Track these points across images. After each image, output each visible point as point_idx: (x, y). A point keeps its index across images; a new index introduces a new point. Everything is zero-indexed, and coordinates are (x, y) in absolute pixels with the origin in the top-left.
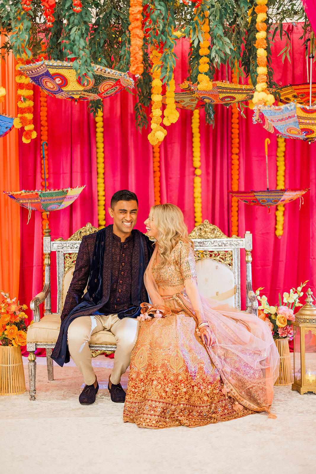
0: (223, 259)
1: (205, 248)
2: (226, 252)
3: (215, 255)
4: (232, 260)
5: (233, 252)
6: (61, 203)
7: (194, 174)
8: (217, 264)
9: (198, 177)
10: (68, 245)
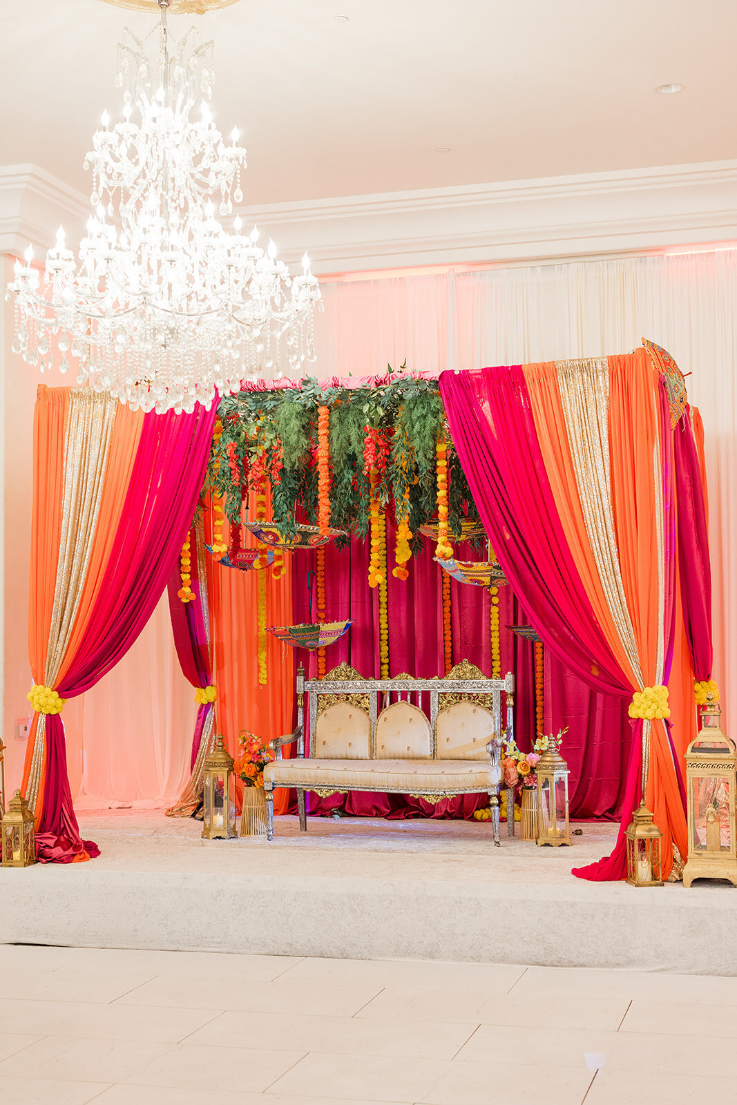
0: (482, 703)
1: (464, 690)
2: (486, 694)
3: (474, 697)
4: (492, 703)
5: (493, 694)
6: (318, 639)
7: (490, 602)
8: (475, 708)
9: (494, 607)
10: (322, 685)
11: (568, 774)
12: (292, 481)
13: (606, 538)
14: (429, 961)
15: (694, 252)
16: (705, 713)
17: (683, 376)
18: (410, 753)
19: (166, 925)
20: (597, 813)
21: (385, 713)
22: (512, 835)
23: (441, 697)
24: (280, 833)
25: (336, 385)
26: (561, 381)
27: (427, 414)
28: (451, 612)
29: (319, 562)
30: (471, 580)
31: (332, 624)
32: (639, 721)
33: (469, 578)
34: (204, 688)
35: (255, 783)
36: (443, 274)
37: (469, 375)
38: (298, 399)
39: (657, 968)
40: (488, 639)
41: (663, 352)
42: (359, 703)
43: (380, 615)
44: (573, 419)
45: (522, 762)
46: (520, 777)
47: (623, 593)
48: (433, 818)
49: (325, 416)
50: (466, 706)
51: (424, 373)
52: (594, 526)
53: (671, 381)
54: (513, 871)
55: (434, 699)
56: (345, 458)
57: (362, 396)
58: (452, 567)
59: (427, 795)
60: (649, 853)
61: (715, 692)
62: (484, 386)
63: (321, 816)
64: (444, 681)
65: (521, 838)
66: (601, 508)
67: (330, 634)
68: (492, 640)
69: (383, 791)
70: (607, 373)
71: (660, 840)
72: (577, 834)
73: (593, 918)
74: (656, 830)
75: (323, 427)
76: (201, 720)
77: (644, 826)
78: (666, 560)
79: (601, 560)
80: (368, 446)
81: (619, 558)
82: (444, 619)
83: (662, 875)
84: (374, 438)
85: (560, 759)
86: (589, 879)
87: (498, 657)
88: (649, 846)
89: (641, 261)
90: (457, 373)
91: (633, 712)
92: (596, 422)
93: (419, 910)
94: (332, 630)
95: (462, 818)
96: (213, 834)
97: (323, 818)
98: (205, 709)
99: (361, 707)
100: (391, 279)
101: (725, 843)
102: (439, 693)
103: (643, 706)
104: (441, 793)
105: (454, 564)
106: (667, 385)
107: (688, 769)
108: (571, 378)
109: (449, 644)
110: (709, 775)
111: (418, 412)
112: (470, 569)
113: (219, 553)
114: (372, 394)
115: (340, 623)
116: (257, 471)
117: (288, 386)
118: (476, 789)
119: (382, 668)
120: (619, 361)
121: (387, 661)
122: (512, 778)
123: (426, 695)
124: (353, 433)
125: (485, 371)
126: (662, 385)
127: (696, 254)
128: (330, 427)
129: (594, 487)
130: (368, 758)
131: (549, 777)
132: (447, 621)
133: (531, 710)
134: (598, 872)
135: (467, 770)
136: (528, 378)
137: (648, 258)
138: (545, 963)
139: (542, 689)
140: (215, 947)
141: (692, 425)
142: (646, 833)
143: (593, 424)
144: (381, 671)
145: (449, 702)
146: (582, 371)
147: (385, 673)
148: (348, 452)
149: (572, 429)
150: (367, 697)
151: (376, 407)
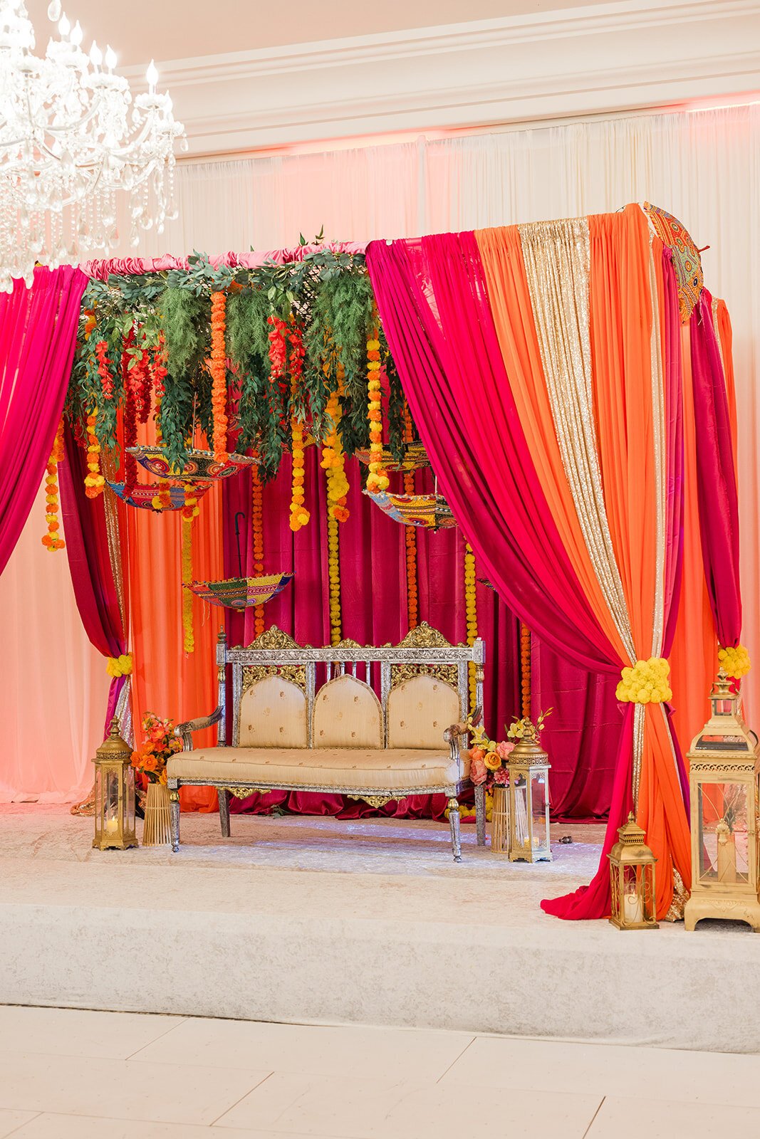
0: (445, 677)
1: (422, 661)
2: (450, 666)
3: (436, 670)
4: (457, 677)
5: (459, 666)
6: (245, 597)
7: (464, 550)
8: (437, 683)
9: (469, 555)
10: (247, 655)
11: (549, 769)
12: (182, 392)
13: (585, 461)
14: (348, 1024)
15: (723, 107)
16: (715, 696)
17: (699, 251)
18: (355, 741)
19: (15, 972)
20: (597, 811)
21: (325, 690)
22: (482, 845)
23: (395, 669)
24: (194, 839)
25: (233, 264)
26: (527, 251)
27: (352, 299)
28: (416, 562)
29: (255, 502)
30: (410, 519)
31: (263, 578)
32: (630, 706)
33: (408, 516)
34: (116, 657)
35: (160, 779)
36: (412, 143)
37: (406, 246)
38: (185, 283)
39: (648, 1039)
40: (462, 595)
41: (671, 219)
42: (294, 677)
43: (330, 566)
44: (542, 301)
45: (492, 753)
46: (490, 773)
47: (608, 535)
48: (394, 817)
49: (219, 305)
50: (425, 681)
51: (346, 244)
52: (569, 445)
53: (682, 257)
54: (465, 901)
55: (385, 673)
56: (246, 360)
57: (266, 276)
58: (384, 500)
59: (369, 796)
60: (641, 883)
61: (745, 660)
62: (425, 261)
63: (259, 814)
64: (398, 648)
65: (490, 849)
66: (579, 422)
67: (261, 590)
68: (467, 596)
69: (314, 791)
70: (587, 239)
71: (653, 867)
72: (565, 843)
73: (563, 971)
74: (648, 854)
75: (218, 319)
76: (113, 696)
77: (632, 848)
78: (670, 491)
79: (579, 490)
80: (275, 342)
81: (603, 488)
82: (407, 570)
83: (657, 914)
84: (283, 333)
85: (538, 750)
86: (560, 917)
87: (474, 618)
88: (641, 876)
89: (656, 120)
90: (389, 243)
91: (622, 694)
92: (572, 306)
93: (335, 957)
94: (263, 586)
95: (429, 818)
96: (104, 844)
97: (260, 818)
98: (119, 682)
99: (295, 682)
100: (348, 151)
101: (741, 868)
102: (392, 665)
103: (636, 686)
104: (386, 794)
105: (386, 498)
106: (676, 262)
107: (691, 772)
108: (540, 247)
109: (413, 601)
110: (719, 780)
111: (339, 298)
112: (408, 505)
113: (94, 487)
114: (279, 274)
115: (272, 576)
116: (136, 380)
117: (172, 266)
118: (432, 789)
119: (333, 632)
120: (603, 221)
121: (338, 623)
122: (478, 774)
123: (376, 667)
124: (257, 326)
125: (426, 240)
126: (667, 262)
127: (725, 110)
128: (227, 319)
129: (569, 393)
130: (305, 746)
131: (524, 773)
132: (412, 573)
133: (516, 682)
134: (572, 909)
135: (419, 764)
136: (482, 249)
137: (665, 116)
138: (500, 1029)
139: (529, 658)
140: (76, 1001)
141: (716, 322)
142: (634, 858)
143: (569, 308)
144: (331, 635)
145: (404, 676)
146: (554, 237)
147: (336, 637)
148: (250, 352)
149: (540, 315)
150: (302, 670)
151: (285, 292)
